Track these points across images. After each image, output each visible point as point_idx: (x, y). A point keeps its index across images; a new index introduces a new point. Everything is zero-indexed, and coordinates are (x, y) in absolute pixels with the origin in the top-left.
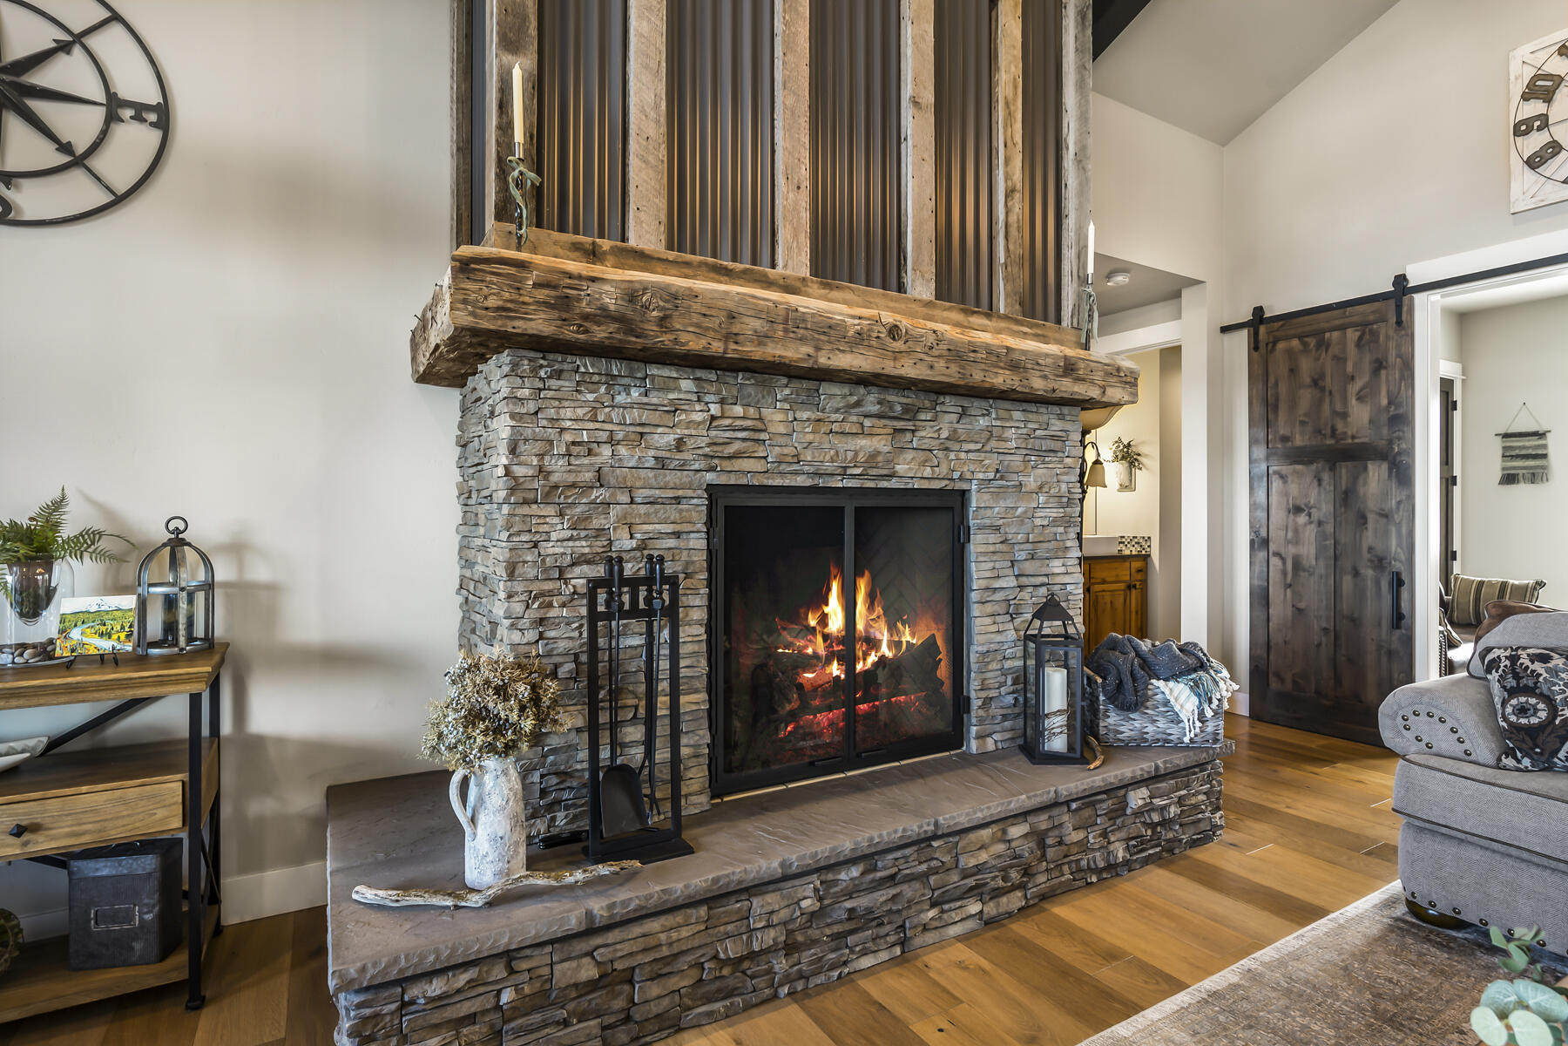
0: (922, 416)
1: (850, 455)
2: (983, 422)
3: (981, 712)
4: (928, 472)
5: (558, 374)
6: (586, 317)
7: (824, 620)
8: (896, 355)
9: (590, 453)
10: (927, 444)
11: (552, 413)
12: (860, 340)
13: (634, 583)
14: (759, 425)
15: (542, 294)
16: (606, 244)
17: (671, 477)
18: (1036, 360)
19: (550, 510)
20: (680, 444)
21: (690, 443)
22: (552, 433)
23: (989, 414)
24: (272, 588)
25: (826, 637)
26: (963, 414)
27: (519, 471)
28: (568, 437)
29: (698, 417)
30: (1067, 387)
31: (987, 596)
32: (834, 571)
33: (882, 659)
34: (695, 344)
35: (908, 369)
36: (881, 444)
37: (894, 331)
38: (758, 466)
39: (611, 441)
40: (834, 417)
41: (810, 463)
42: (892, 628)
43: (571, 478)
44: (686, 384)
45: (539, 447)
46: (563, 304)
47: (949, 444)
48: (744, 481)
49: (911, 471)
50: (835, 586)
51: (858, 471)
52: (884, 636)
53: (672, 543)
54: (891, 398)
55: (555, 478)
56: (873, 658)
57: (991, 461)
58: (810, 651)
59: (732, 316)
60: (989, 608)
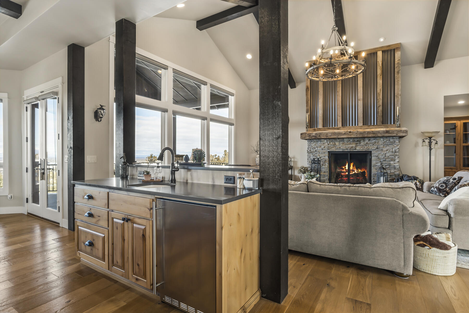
0: (361, 141)
1: (348, 147)
2: (374, 141)
3: (373, 183)
4: (362, 149)
5: (312, 141)
6: (312, 137)
7: (345, 168)
8: (350, 135)
9: (315, 148)
10: (362, 145)
11: (311, 145)
12: (345, 134)
13: (316, 161)
14: (334, 144)
15: (308, 135)
16: (316, 128)
17: (324, 151)
18: (379, 132)
19: (311, 154)
20: (324, 147)
21: (326, 147)
22: (311, 147)
23: (375, 139)
24: (296, 161)
25: (346, 170)
26: (369, 140)
27: (308, 150)
28: (313, 147)
29: (326, 144)
30: (387, 135)
31: (374, 166)
32: (347, 162)
33: (355, 173)
34: (323, 138)
35: (353, 136)
36: (354, 145)
37: (350, 132)
38: (335, 149)
39: (317, 147)
40: (346, 143)
41: (342, 148)
42: (357, 169)
43: (313, 151)
44: (326, 141)
45: (310, 148)
46: (310, 136)
47: (367, 145)
48: (333, 151)
49: (359, 148)
50: (347, 164)
51: (349, 149)
52: (356, 170)
53: (324, 157)
54: (355, 139)
55: (311, 151)
56: (353, 173)
57: (375, 147)
58: (343, 171)
59: (327, 134)
60: (375, 168)
